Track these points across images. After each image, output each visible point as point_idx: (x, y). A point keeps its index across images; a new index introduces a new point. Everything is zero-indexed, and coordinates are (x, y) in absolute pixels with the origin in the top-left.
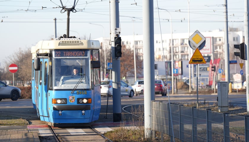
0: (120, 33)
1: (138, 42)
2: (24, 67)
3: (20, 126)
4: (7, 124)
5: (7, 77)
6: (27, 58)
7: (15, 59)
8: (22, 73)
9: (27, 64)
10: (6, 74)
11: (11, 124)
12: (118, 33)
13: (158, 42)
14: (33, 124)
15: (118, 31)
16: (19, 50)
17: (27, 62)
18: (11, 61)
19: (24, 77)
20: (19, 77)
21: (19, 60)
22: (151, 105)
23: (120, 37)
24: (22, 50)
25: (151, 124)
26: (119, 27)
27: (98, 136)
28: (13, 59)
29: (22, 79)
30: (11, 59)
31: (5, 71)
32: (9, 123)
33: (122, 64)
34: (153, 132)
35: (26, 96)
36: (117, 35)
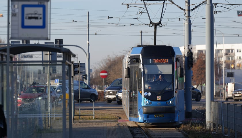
0: (192, 48)
1: (220, 51)
2: (111, 73)
3: (112, 120)
4: (102, 119)
5: (96, 82)
6: (115, 64)
7: (103, 65)
8: (110, 79)
9: (115, 70)
10: (95, 78)
11: (105, 119)
12: (190, 49)
13: (239, 51)
14: (122, 119)
15: (190, 47)
16: (107, 57)
17: (115, 68)
18: (100, 67)
20: (107, 82)
21: (107, 66)
22: (211, 105)
23: (192, 51)
24: (110, 57)
26: (191, 44)
28: (102, 65)
30: (100, 66)
32: (103, 118)
33: (202, 71)
34: (212, 124)
36: (190, 50)
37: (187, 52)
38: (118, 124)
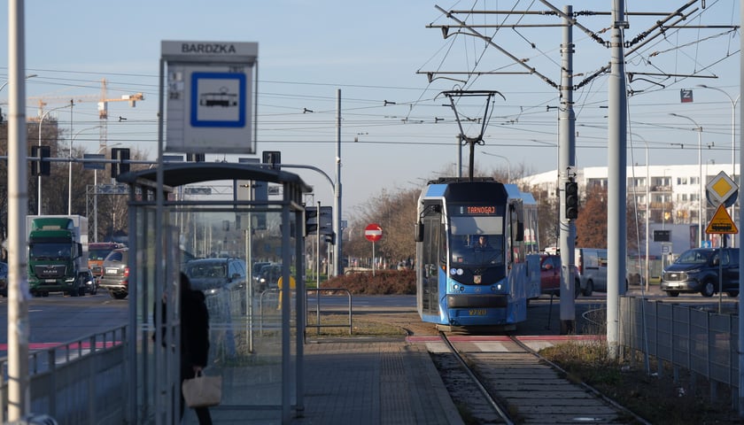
0: (575, 175)
1: (639, 181)
2: (391, 230)
3: (392, 337)
4: (369, 334)
5: (355, 250)
6: (398, 210)
7: (372, 211)
8: (387, 242)
9: (398, 222)
10: (353, 242)
11: (376, 334)
12: (572, 176)
13: (682, 182)
14: (415, 334)
15: (572, 172)
16: (381, 194)
17: (399, 219)
19: (391, 250)
20: (380, 250)
21: (380, 215)
22: (618, 304)
23: (576, 181)
24: (388, 193)
25: (617, 334)
26: (574, 165)
27: (528, 355)
28: (368, 211)
29: (388, 255)
30: (365, 213)
31: (350, 236)
32: (372, 333)
34: (621, 349)
35: (399, 288)
36: (571, 179)
37: (564, 184)
38: (406, 347)
